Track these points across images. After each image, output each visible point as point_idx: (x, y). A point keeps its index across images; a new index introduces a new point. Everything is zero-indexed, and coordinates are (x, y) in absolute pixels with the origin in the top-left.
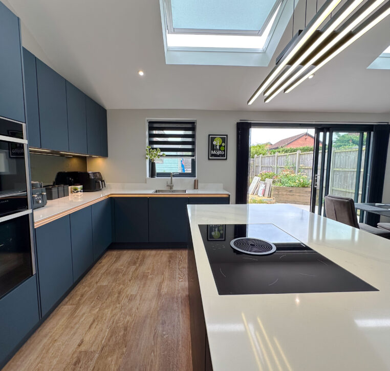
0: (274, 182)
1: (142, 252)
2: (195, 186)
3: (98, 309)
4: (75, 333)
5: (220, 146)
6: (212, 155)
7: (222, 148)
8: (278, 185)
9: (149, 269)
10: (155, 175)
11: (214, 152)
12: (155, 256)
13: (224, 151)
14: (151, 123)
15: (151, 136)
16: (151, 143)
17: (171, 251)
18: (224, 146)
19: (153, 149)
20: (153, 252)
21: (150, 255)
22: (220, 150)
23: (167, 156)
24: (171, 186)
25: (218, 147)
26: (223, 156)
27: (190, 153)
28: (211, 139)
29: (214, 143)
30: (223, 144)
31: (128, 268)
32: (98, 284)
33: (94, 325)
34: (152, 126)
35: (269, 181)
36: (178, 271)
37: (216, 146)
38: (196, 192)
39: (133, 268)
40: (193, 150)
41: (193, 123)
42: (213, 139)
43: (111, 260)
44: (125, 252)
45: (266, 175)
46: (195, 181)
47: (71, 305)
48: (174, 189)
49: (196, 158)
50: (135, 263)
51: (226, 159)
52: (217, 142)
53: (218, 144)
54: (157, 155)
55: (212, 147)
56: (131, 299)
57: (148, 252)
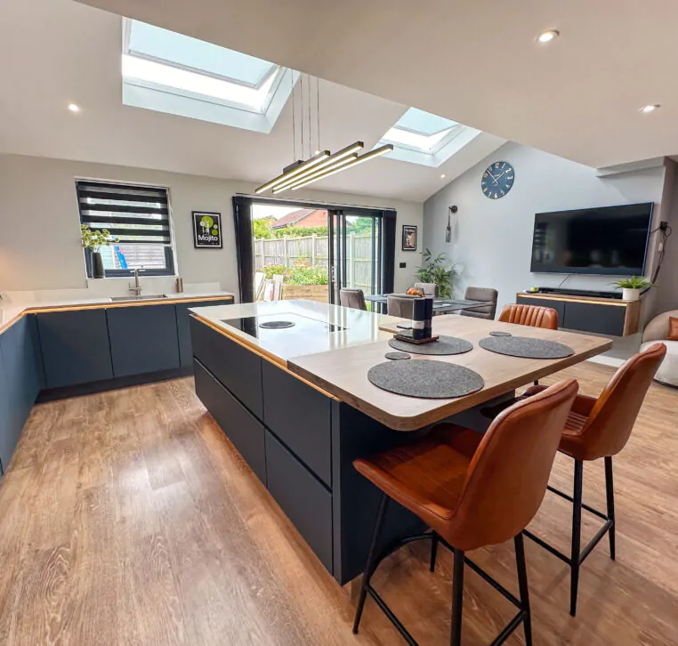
0: (285, 280)
1: (103, 395)
2: (178, 287)
3: (77, 459)
4: (61, 483)
5: (211, 229)
6: (199, 242)
7: (214, 232)
8: (291, 283)
9: (130, 408)
10: (101, 274)
11: (202, 238)
12: (130, 394)
13: (218, 236)
14: (81, 184)
15: (84, 207)
16: (86, 219)
17: (153, 386)
18: (217, 229)
19: (93, 230)
20: (124, 391)
21: (120, 396)
22: (211, 234)
23: (121, 241)
24: (136, 291)
25: (208, 231)
26: (217, 244)
27: (161, 238)
28: (197, 218)
29: (202, 224)
30: (215, 227)
31: (92, 415)
32: (54, 440)
33: (86, 469)
34: (83, 189)
35: (278, 278)
36: (176, 401)
37: (205, 228)
38: (180, 295)
39: (101, 414)
40: (166, 233)
41: (163, 191)
42: (199, 219)
43: (52, 414)
44: (69, 401)
45: (273, 269)
46: (177, 280)
47: (23, 468)
48: (142, 294)
49: (173, 245)
50: (100, 409)
51: (222, 248)
52: (206, 223)
53: (208, 226)
54: (103, 240)
55: (199, 230)
56: (122, 439)
57: (115, 394)
